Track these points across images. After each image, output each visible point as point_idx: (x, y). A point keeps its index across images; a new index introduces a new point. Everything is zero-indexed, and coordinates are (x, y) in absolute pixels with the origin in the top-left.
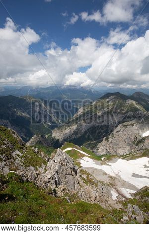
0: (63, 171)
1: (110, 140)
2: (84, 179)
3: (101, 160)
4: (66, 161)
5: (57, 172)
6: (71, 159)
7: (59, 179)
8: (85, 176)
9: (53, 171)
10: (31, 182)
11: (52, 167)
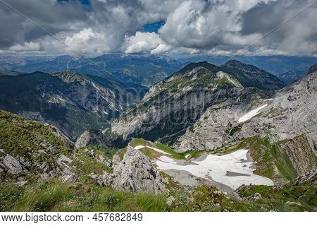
0: (138, 174)
1: (196, 129)
2: (166, 184)
3: (185, 159)
4: (141, 161)
5: (131, 177)
6: (147, 158)
7: (134, 185)
8: (166, 180)
9: (125, 175)
10: (108, 186)
11: (123, 171)
